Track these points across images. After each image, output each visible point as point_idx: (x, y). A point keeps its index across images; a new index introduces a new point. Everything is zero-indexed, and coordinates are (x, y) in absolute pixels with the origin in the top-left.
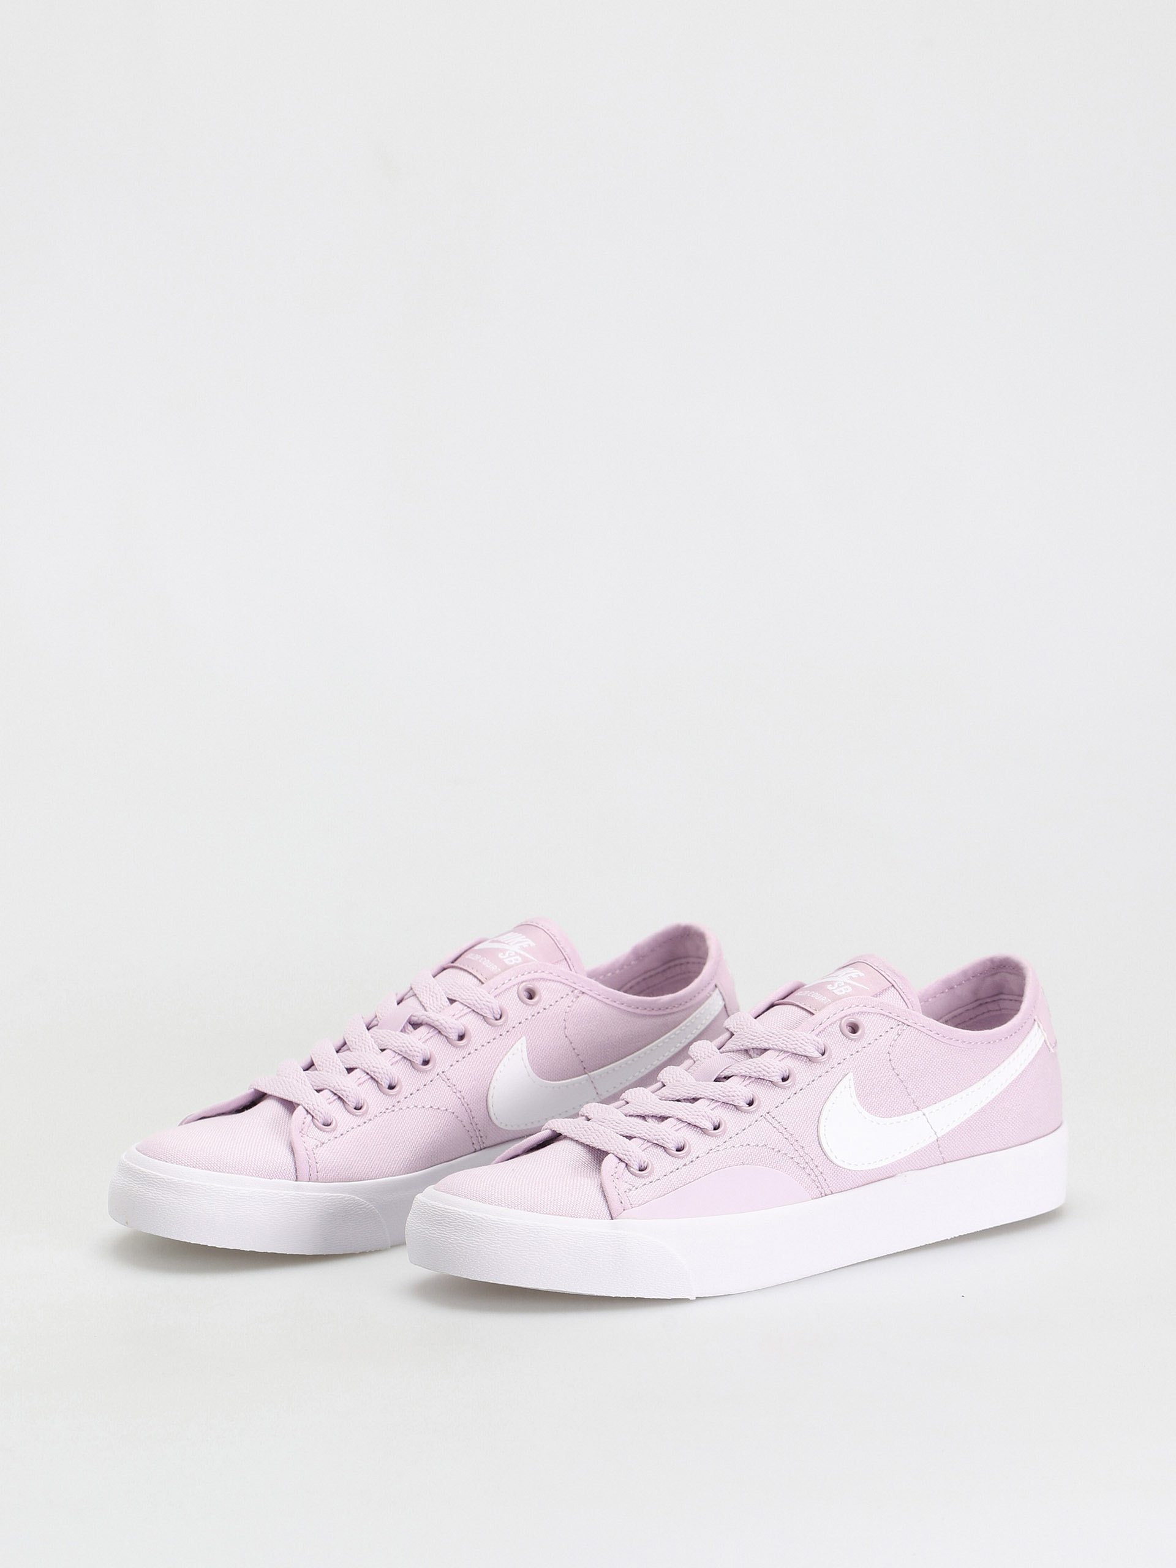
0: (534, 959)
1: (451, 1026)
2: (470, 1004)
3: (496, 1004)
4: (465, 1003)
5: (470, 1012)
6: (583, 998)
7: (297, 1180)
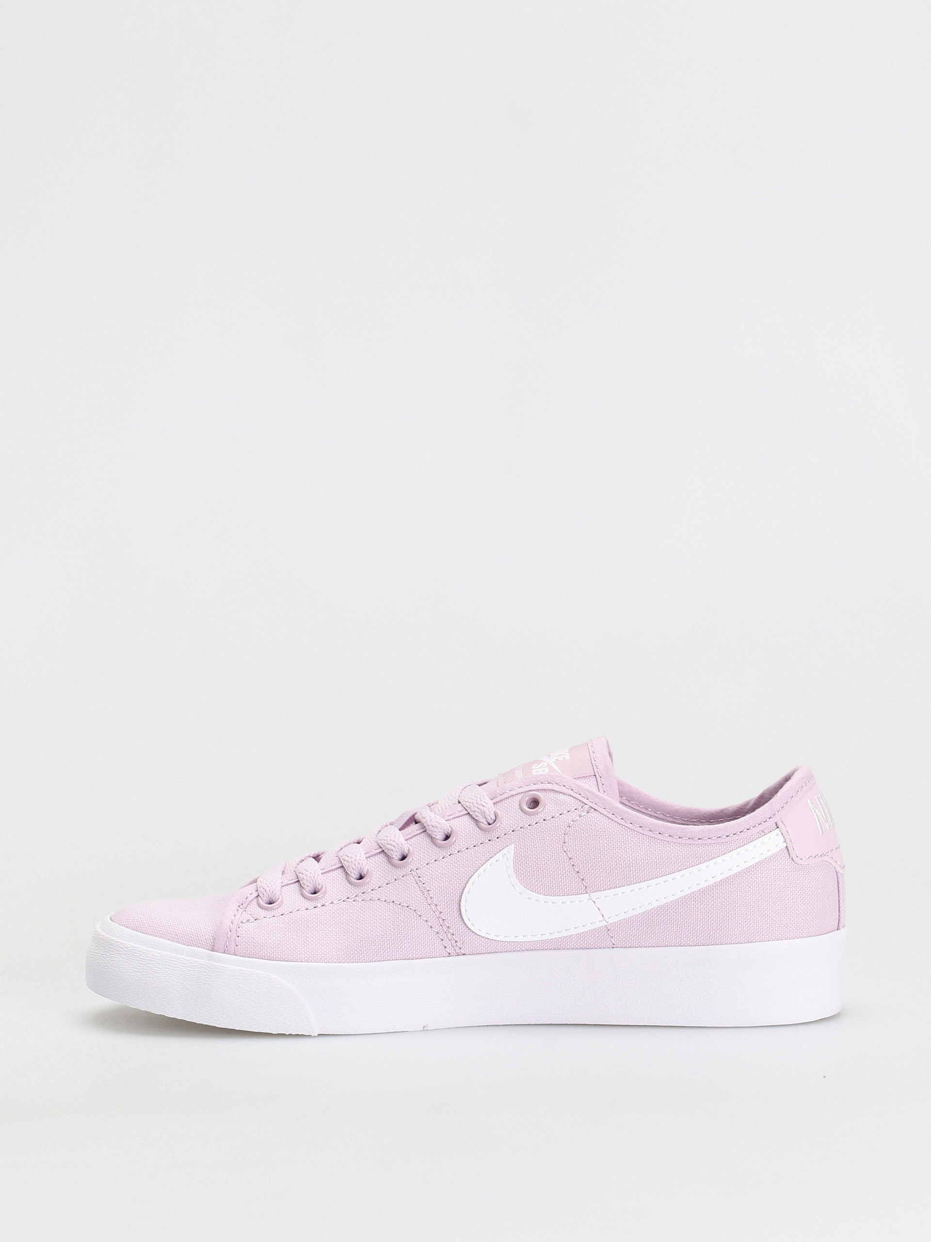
0: (559, 771)
1: (435, 824)
2: (467, 807)
3: (490, 809)
4: (464, 806)
5: (467, 814)
6: (593, 814)
7: (213, 950)
